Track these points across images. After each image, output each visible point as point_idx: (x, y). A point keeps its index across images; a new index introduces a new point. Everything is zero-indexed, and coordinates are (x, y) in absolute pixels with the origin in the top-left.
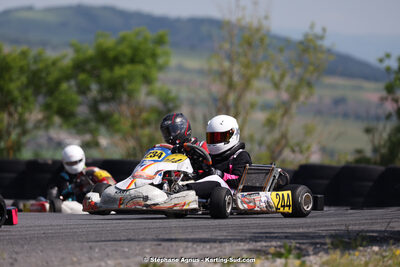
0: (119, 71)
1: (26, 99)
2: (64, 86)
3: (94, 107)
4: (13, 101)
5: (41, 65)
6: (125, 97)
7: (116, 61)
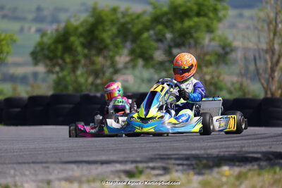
0: (188, 23)
1: (117, 46)
2: (145, 35)
4: (106, 47)
5: (128, 19)
6: (192, 41)
7: (186, 15)
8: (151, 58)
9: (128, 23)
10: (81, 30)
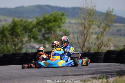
0: (50, 25)
1: (23, 34)
2: (34, 30)
3: (43, 35)
4: (19, 35)
5: (27, 24)
6: (53, 32)
7: (49, 21)
8: (37, 38)
9: (27, 25)
10: (9, 28)
